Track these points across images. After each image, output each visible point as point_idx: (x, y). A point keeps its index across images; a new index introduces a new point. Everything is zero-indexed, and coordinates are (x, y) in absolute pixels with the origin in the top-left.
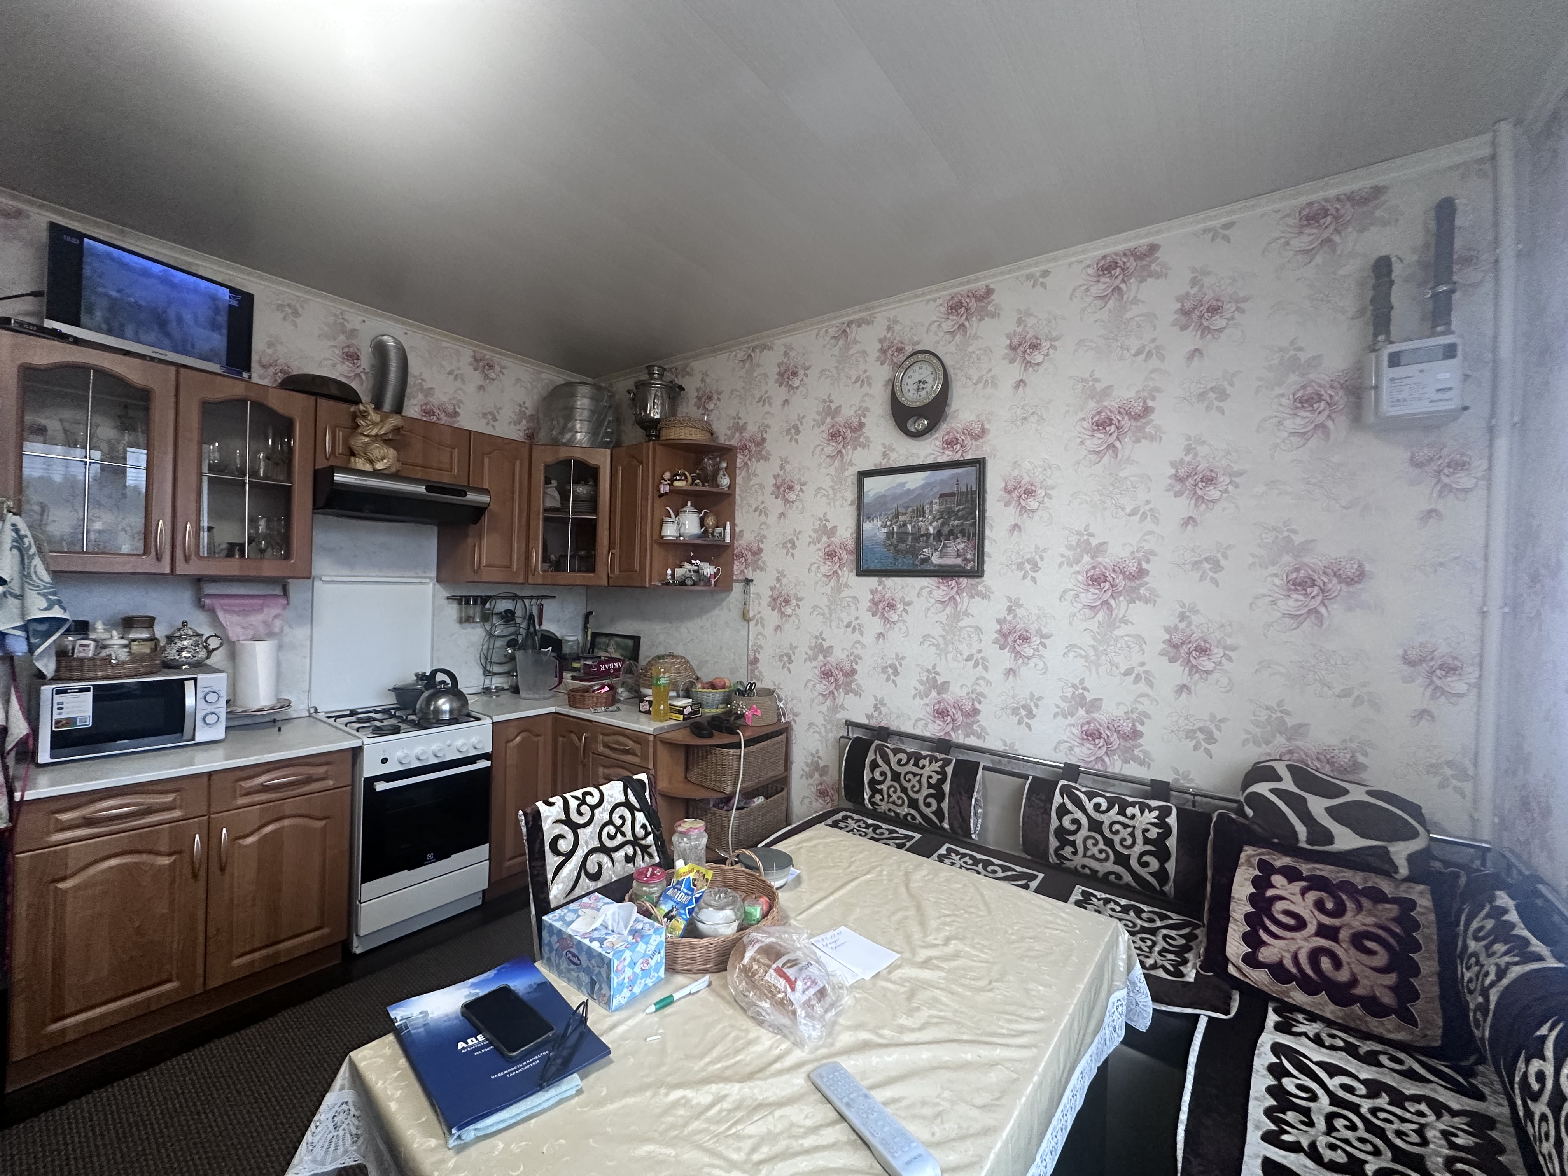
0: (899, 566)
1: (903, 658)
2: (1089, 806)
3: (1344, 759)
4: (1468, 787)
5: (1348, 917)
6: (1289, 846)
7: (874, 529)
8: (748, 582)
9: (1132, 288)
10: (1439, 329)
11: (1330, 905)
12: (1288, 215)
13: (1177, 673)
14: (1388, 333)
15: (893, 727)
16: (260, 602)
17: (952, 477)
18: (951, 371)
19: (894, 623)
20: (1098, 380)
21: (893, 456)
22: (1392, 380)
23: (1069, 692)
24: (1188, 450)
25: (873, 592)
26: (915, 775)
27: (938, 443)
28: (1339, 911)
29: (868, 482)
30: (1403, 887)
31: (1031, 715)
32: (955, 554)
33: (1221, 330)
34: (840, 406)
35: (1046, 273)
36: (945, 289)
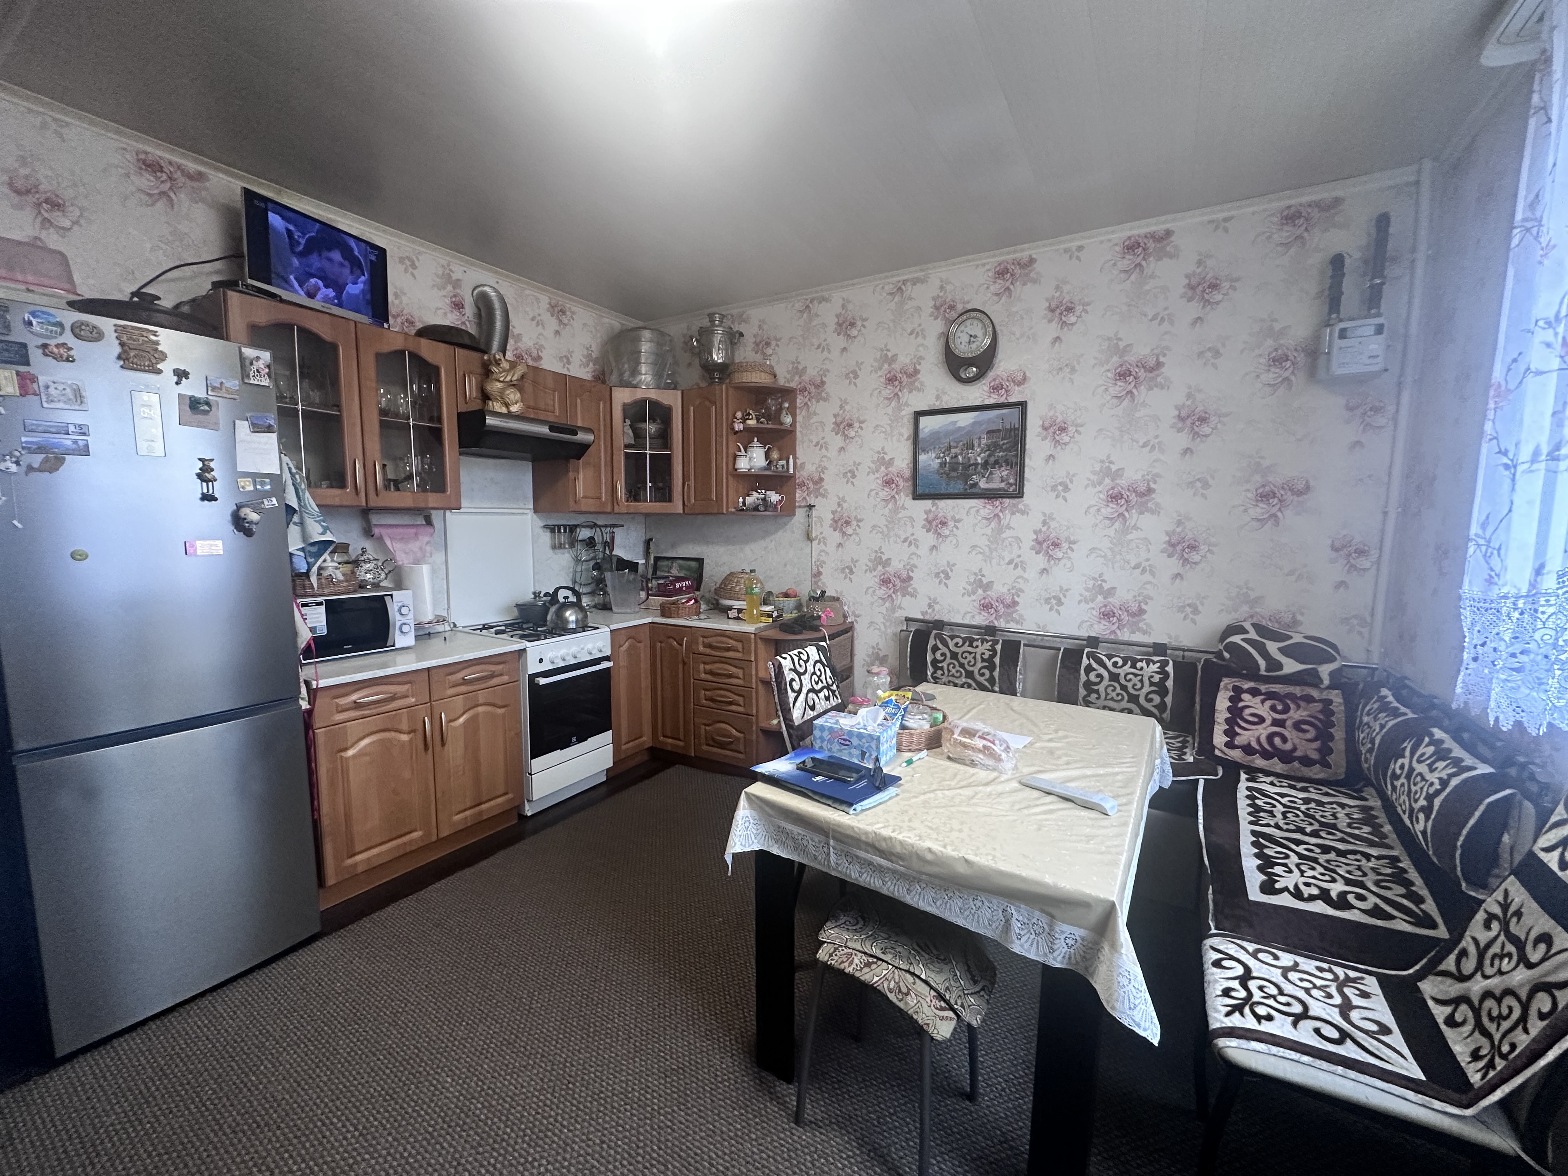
0: (951, 491)
1: (954, 565)
2: (1109, 664)
3: (1287, 618)
4: (1365, 631)
5: (1292, 712)
6: (1253, 674)
7: (929, 460)
8: (811, 507)
9: (1152, 266)
10: (1373, 311)
11: (1280, 707)
12: (1273, 215)
13: (1173, 565)
14: (1338, 312)
15: (946, 619)
16: (413, 531)
17: (997, 417)
18: (998, 328)
19: (946, 537)
20: (1120, 339)
21: (945, 398)
22: (1341, 348)
23: (1091, 584)
24: (1189, 396)
25: (927, 512)
26: (970, 653)
27: (986, 388)
28: (1286, 710)
29: (924, 421)
30: (1325, 693)
31: (1060, 603)
32: (999, 479)
33: (1218, 303)
34: (896, 355)
35: (1080, 248)
36: (994, 256)
